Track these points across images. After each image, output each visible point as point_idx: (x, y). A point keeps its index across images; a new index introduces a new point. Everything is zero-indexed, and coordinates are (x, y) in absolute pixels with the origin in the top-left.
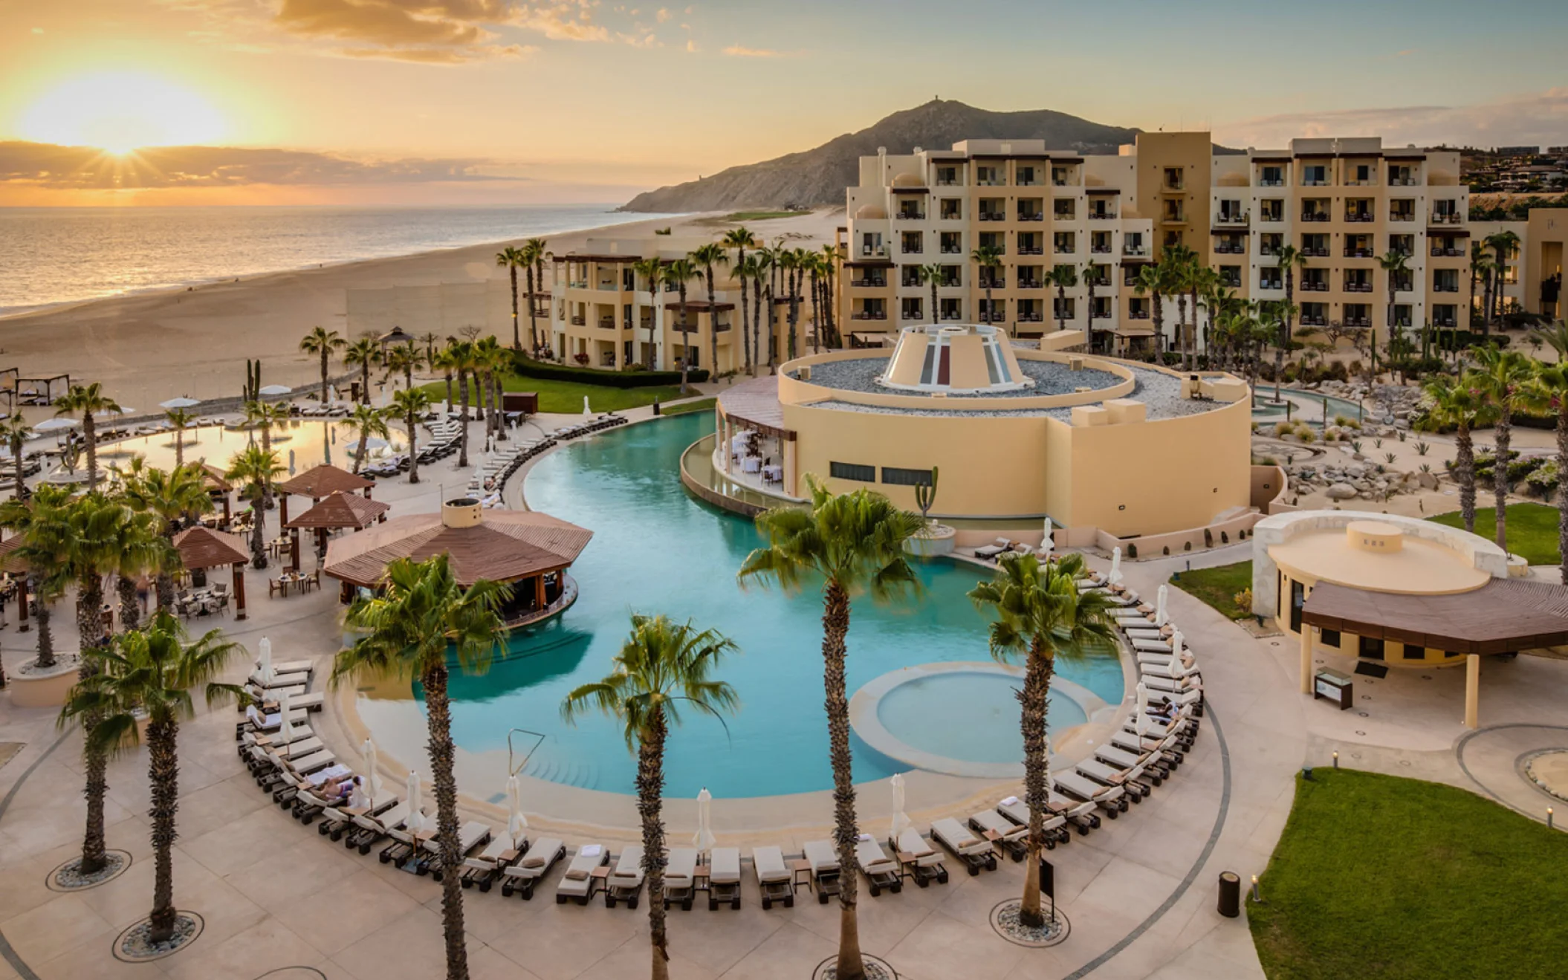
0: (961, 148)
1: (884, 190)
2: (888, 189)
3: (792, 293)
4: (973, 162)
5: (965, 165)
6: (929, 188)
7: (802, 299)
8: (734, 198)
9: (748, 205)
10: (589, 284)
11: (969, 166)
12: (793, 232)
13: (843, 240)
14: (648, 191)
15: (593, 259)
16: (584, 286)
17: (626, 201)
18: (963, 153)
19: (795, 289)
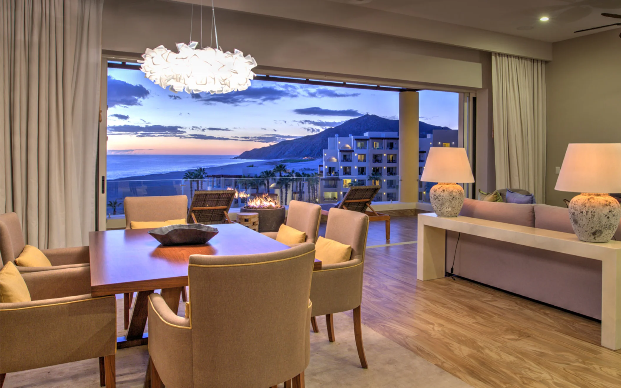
0: (366, 134)
1: (337, 151)
2: (338, 150)
3: (300, 189)
4: (370, 140)
5: (368, 141)
6: (354, 150)
7: (304, 192)
8: (284, 153)
9: (289, 157)
10: (221, 186)
11: (369, 142)
12: (306, 167)
13: (321, 170)
14: (248, 150)
15: (223, 176)
16: (219, 187)
17: (239, 154)
18: (367, 137)
19: (301, 188)
